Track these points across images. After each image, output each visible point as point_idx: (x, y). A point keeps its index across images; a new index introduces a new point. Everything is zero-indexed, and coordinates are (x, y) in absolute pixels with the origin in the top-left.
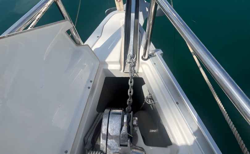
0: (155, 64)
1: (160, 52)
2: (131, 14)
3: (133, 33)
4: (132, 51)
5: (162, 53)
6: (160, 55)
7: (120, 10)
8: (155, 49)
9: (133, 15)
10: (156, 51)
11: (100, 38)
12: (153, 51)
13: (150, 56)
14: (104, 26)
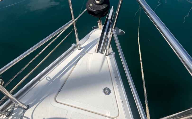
0: (110, 58)
1: (114, 53)
2: (105, 32)
3: (103, 42)
4: (101, 50)
5: (115, 54)
6: (114, 55)
7: (100, 29)
8: (112, 51)
9: (105, 33)
10: (112, 52)
11: (87, 41)
12: (111, 52)
13: (109, 54)
14: (91, 35)
